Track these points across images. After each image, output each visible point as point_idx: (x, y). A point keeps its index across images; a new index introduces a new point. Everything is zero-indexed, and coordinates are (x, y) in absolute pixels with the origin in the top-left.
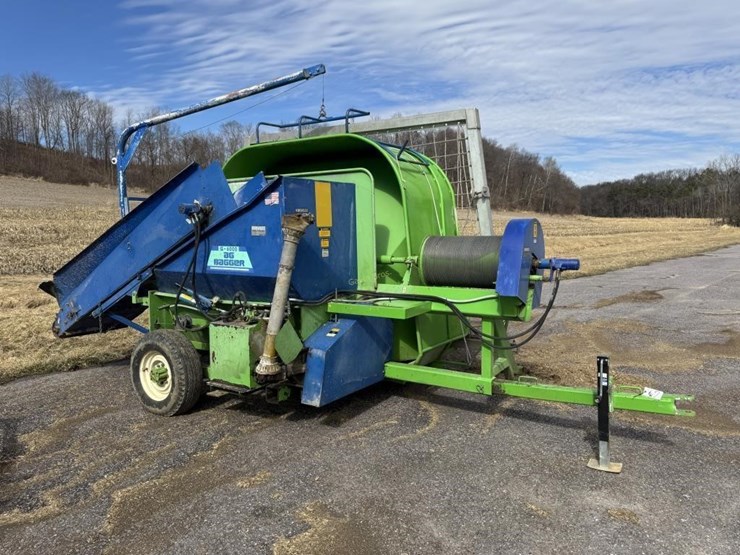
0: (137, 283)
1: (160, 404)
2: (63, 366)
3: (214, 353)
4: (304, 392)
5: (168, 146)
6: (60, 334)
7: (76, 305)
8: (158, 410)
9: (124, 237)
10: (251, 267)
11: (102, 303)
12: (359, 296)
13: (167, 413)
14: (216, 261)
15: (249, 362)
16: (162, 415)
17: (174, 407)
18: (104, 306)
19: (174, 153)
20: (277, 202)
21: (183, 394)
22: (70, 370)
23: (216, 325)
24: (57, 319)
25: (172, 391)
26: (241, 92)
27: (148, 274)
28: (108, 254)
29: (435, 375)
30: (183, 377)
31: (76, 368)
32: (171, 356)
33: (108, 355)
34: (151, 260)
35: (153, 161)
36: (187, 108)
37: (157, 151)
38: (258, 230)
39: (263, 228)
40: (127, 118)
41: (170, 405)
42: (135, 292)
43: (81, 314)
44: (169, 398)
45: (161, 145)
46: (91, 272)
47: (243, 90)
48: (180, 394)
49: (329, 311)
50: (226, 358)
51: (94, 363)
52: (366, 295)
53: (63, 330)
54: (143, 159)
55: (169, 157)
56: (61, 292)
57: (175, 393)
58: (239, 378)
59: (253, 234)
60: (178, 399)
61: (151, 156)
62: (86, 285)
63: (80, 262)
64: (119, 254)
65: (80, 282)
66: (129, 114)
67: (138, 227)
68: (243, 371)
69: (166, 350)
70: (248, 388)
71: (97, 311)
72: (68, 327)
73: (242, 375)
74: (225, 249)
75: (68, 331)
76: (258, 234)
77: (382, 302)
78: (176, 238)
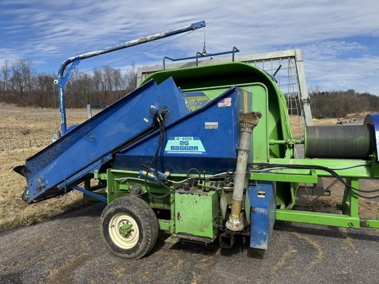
0: (99, 164)
1: (128, 251)
2: (25, 222)
3: (179, 214)
4: (252, 239)
5: (30, 81)
6: (29, 201)
7: (43, 181)
8: (127, 256)
9: (88, 132)
10: (204, 150)
11: (67, 179)
12: (255, 166)
13: (135, 257)
14: (172, 148)
15: (212, 219)
16: (131, 259)
17: (142, 252)
18: (68, 181)
19: (34, 84)
20: (229, 105)
21: (149, 243)
22: (31, 225)
23: (181, 193)
24: (26, 191)
25: (140, 241)
26: (148, 38)
27: (109, 157)
28: (72, 145)
29: (316, 217)
30: (149, 231)
31: (35, 223)
32: (139, 217)
33: (52, 211)
34: (112, 148)
35: (22, 89)
36: (110, 48)
37: (23, 84)
38: (211, 125)
39: (216, 123)
40: (5, 65)
41: (138, 252)
42: (97, 171)
43: (48, 187)
44: (137, 247)
45: (26, 80)
46: (56, 157)
47: (150, 37)
48: (147, 244)
49: (251, 179)
50: (191, 217)
51: (46, 218)
52: (261, 166)
53: (31, 199)
54: (15, 88)
55: (30, 87)
56: (30, 172)
57: (143, 243)
58: (203, 231)
59: (206, 128)
60: (146, 247)
61: (20, 86)
62: (52, 166)
63: (50, 150)
64: (82, 144)
65: (47, 165)
66: (6, 62)
67: (100, 125)
68: (206, 226)
69: (135, 212)
70: (211, 239)
71: (62, 185)
72: (36, 196)
73: (204, 229)
74: (181, 139)
75: (35, 199)
76: (211, 128)
77: (274, 170)
78: (135, 132)
